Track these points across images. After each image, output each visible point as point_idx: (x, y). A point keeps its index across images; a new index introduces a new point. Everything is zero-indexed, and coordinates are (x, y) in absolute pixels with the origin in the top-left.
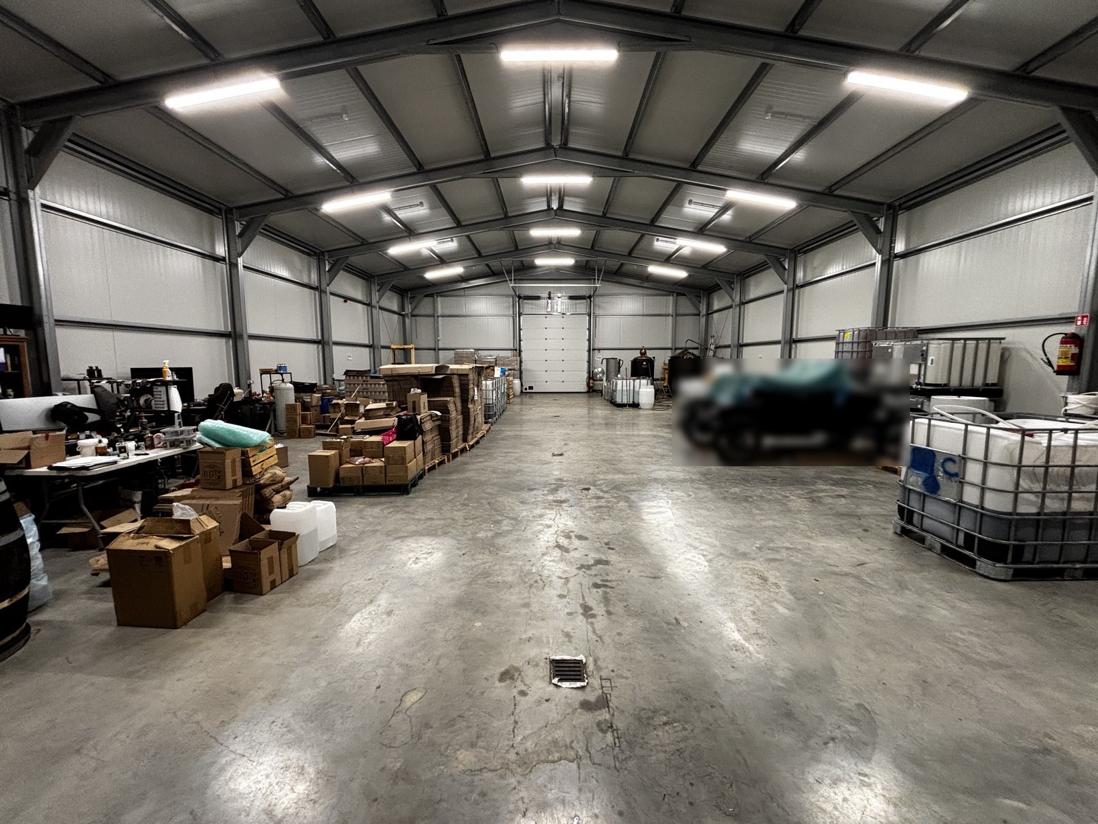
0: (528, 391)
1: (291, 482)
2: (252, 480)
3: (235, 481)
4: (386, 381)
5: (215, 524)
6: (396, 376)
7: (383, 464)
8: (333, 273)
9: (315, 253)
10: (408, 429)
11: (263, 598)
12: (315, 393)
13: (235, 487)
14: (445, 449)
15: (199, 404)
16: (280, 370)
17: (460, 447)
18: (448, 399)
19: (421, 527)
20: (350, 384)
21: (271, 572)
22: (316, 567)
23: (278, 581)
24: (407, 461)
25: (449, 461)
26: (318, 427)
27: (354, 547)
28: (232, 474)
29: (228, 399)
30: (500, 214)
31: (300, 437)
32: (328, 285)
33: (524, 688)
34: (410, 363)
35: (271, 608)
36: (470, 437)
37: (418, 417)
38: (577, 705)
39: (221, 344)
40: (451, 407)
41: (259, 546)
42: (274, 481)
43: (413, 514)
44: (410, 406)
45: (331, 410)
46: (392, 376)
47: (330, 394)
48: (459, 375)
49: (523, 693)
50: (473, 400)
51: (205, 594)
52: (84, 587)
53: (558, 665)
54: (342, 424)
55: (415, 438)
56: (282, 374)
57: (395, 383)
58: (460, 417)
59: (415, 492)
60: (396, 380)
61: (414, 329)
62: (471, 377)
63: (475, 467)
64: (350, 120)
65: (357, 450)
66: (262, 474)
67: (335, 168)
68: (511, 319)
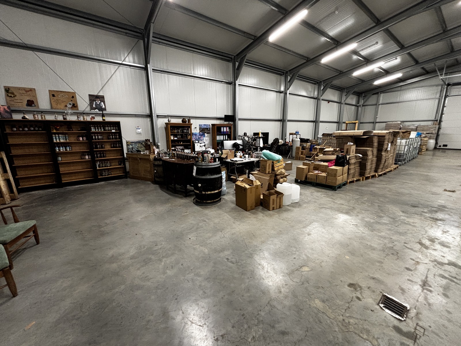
0: (442, 147)
1: (287, 175)
2: (274, 172)
3: (269, 171)
4: (336, 138)
5: (260, 183)
6: (341, 136)
7: (325, 175)
8: (324, 90)
9: (318, 82)
10: (341, 161)
11: (270, 212)
12: (308, 143)
13: (269, 173)
14: (362, 173)
15: (269, 145)
16: (297, 133)
17: (371, 175)
18: (368, 149)
19: (336, 206)
20: (324, 140)
21: (273, 204)
22: (289, 208)
23: (275, 208)
24: (338, 175)
25: (363, 180)
26: (307, 157)
27: (305, 205)
28: (268, 169)
29: (277, 144)
30: (440, 31)
31: (299, 160)
32: (321, 96)
33: (360, 296)
34: (355, 130)
35: (271, 216)
36: (380, 170)
37: (348, 157)
38: (391, 325)
39: (278, 124)
40: (370, 153)
41: (271, 194)
42: (281, 174)
43: (334, 200)
44: (345, 150)
45: (313, 150)
46: (340, 136)
47: (314, 144)
48: (379, 136)
49: (358, 298)
50: (386, 150)
51: (254, 204)
52: (232, 193)
53: (387, 299)
54: (316, 156)
55: (344, 166)
56: (297, 135)
57: (341, 139)
58: (375, 159)
59: (339, 191)
60: (341, 138)
61: (363, 113)
62: (387, 137)
63: (377, 186)
64: (339, 13)
65: (316, 168)
66: (277, 171)
67: (329, 40)
68: (437, 101)
